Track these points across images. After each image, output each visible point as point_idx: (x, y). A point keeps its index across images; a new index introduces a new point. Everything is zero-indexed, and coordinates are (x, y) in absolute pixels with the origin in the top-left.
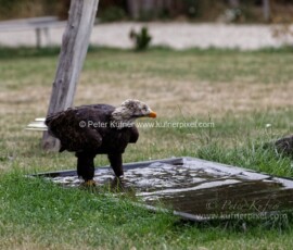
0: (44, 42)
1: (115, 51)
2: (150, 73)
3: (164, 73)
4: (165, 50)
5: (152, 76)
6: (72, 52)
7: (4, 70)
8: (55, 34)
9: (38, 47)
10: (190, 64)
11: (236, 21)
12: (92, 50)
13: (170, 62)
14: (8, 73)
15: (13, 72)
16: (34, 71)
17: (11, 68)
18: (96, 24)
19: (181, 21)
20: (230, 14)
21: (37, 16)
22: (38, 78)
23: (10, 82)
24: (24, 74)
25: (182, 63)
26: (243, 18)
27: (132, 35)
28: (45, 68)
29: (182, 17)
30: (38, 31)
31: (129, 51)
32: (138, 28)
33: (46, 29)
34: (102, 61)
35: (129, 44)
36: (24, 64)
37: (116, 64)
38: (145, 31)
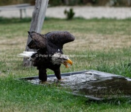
0: (24, 16)
1: (58, 20)
2: (74, 30)
3: (80, 30)
4: (81, 19)
5: (75, 32)
6: (37, 20)
7: (5, 29)
8: (29, 12)
9: (21, 18)
10: (93, 26)
11: (115, 5)
12: (47, 19)
13: (83, 25)
14: (7, 30)
15: (9, 30)
16: (19, 29)
17: (8, 28)
18: (48, 7)
19: (89, 6)
20: (112, 2)
21: (21, 3)
22: (21, 33)
23: (8, 35)
24: (13, 31)
25: (89, 25)
26: (118, 4)
27: (65, 12)
28: (24, 28)
29: (89, 4)
30: (21, 10)
31: (64, 20)
32: (68, 9)
33: (25, 10)
34: (51, 24)
35: (64, 16)
36: (14, 26)
37: (58, 26)
38: (71, 10)
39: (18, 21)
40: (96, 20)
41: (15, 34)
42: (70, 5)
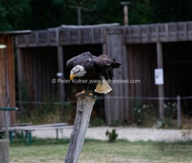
0: (60, 137)
1: (98, 141)
2: (117, 154)
3: (124, 154)
4: (124, 141)
5: (118, 156)
6: (76, 143)
7: (38, 151)
8: (67, 132)
9: (57, 139)
10: (138, 149)
11: (163, 127)
12: (87, 141)
13: (127, 148)
14: (40, 152)
15: (43, 152)
16: (54, 152)
17: (42, 150)
18: (89, 127)
19: (133, 127)
20: (160, 123)
21: (57, 123)
22: (57, 156)
23: (42, 158)
24: (49, 154)
25: (134, 149)
26: (166, 126)
27: (107, 133)
28: (60, 150)
29: (134, 125)
30: (57, 130)
31: (105, 142)
32: (110, 130)
33: (61, 129)
34: (91, 147)
35: (106, 138)
36: (49, 148)
37: (99, 149)
38: (114, 131)
39: (53, 142)
40: (142, 143)
41: (50, 157)
42: (112, 125)
